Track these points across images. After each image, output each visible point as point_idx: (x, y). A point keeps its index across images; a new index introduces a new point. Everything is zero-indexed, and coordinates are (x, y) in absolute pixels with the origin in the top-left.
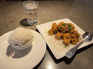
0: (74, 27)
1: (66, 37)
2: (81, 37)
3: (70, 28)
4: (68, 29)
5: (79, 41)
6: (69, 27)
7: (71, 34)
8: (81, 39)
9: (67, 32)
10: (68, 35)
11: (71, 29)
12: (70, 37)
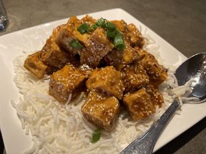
0: (141, 39)
1: (99, 91)
2: (171, 80)
3: (118, 41)
4: (108, 49)
5: (160, 102)
6: (111, 39)
7: (123, 70)
8: (173, 90)
9: (103, 63)
10: (103, 77)
11: (121, 47)
12: (119, 87)
